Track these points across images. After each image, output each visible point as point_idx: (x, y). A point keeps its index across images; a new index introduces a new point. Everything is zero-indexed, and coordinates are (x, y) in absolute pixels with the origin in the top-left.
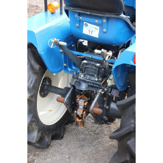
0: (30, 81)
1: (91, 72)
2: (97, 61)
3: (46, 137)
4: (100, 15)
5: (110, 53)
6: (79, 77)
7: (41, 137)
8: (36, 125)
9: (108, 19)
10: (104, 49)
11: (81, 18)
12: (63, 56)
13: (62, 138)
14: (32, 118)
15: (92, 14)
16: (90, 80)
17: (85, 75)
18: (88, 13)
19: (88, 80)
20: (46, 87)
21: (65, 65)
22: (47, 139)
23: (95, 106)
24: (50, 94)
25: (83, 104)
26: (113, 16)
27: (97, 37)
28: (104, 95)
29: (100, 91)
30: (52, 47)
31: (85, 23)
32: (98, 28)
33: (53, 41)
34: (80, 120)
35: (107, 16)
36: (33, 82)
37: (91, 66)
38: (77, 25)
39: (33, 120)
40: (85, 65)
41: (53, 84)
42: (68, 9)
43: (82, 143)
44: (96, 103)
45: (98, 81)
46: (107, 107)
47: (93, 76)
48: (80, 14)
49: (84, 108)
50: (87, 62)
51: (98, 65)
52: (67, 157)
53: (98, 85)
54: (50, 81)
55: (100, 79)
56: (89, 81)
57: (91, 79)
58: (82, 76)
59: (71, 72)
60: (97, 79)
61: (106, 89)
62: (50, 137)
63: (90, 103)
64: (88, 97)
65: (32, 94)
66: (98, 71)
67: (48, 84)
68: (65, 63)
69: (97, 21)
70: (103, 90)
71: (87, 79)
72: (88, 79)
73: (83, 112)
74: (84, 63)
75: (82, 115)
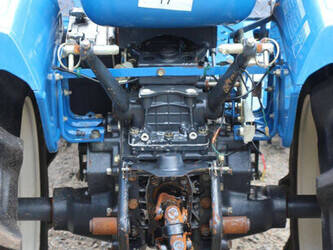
1: (168, 118)
2: (180, 80)
6: (132, 145)
16: (169, 142)
19: (162, 146)
37: (168, 102)
40: (147, 102)
45: (199, 140)
49: (186, 229)
50: (152, 92)
51: (191, 91)
53: (199, 150)
56: (168, 147)
57: (175, 140)
58: (144, 137)
60: (193, 136)
66: (193, 110)
71: (159, 143)
72: (163, 143)
73: (186, 240)
74: (145, 98)
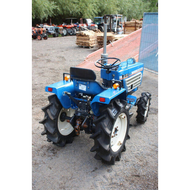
0: (54, 112)
1: (83, 108)
2: (85, 102)
3: (63, 141)
4: (86, 80)
5: (90, 97)
7: (60, 141)
8: (57, 134)
9: (90, 82)
10: (87, 95)
11: (77, 82)
12: (71, 100)
13: (72, 142)
14: (55, 130)
15: (83, 80)
17: (80, 110)
18: (81, 79)
20: (63, 116)
21: (72, 105)
22: (63, 142)
23: (85, 124)
24: (66, 121)
25: (79, 123)
26: (92, 81)
27: (85, 91)
28: (90, 119)
29: (87, 117)
30: (64, 95)
31: (80, 84)
32: (86, 86)
33: (65, 92)
34: (78, 131)
35: (89, 80)
36: (56, 112)
37: (83, 105)
38: (76, 85)
39: (56, 131)
41: (68, 115)
42: (72, 78)
43: (81, 145)
44: (85, 122)
45: (87, 112)
46: (91, 125)
47: (84, 110)
48: (77, 80)
49: (79, 125)
51: (86, 104)
52: (73, 151)
53: (87, 114)
54: (66, 114)
55: (87, 111)
58: (79, 110)
59: (75, 109)
60: (86, 111)
61: (90, 116)
62: (65, 142)
63: (82, 122)
64: (81, 120)
65: (55, 118)
66: (87, 107)
67: (64, 115)
68: (72, 104)
69: (84, 83)
70: (89, 116)
72: (82, 111)
73: (79, 127)
74: (80, 103)
75: (78, 128)
